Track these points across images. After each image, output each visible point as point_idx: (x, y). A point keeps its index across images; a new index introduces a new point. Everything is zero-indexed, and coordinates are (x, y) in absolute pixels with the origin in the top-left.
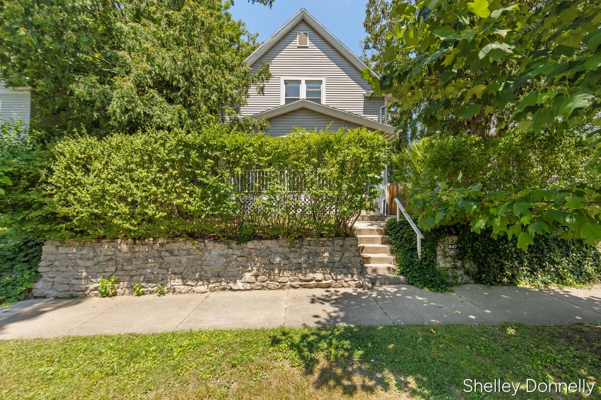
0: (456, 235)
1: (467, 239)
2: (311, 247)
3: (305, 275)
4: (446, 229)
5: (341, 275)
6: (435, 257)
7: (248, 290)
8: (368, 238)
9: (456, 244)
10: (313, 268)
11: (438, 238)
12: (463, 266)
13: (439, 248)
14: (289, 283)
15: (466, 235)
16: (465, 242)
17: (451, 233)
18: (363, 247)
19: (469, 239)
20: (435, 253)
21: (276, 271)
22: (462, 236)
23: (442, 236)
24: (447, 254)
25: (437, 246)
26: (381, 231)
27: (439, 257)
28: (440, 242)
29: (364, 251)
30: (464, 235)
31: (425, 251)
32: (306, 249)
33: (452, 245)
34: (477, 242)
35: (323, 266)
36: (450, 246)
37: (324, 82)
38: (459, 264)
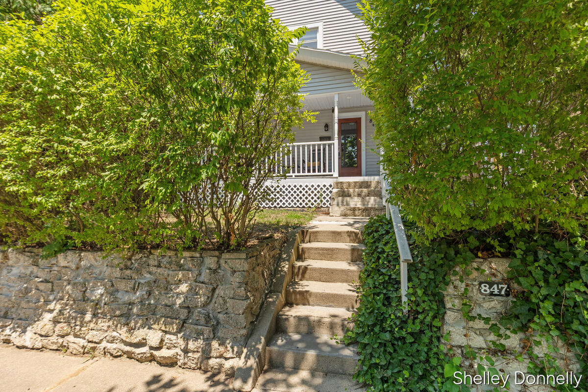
0: (505, 255)
1: (538, 274)
2: (159, 270)
3: (131, 330)
4: (473, 241)
5: (196, 339)
6: (440, 313)
7: (38, 349)
8: (323, 249)
9: (504, 281)
10: (149, 317)
11: (448, 263)
12: (526, 347)
13: (450, 290)
14: (104, 344)
15: (536, 260)
16: (531, 281)
17: (488, 251)
18: (306, 268)
19: (546, 272)
20: (441, 302)
21: (88, 317)
22: (523, 260)
23: (459, 259)
24: (476, 311)
25: (447, 284)
26: (356, 234)
27: (450, 316)
28: (456, 273)
29: (307, 276)
30: (530, 258)
31: (415, 293)
32: (150, 273)
33: (491, 284)
34: (576, 285)
35: (170, 315)
36: (485, 288)
37: (321, 30)
38: (513, 341)
